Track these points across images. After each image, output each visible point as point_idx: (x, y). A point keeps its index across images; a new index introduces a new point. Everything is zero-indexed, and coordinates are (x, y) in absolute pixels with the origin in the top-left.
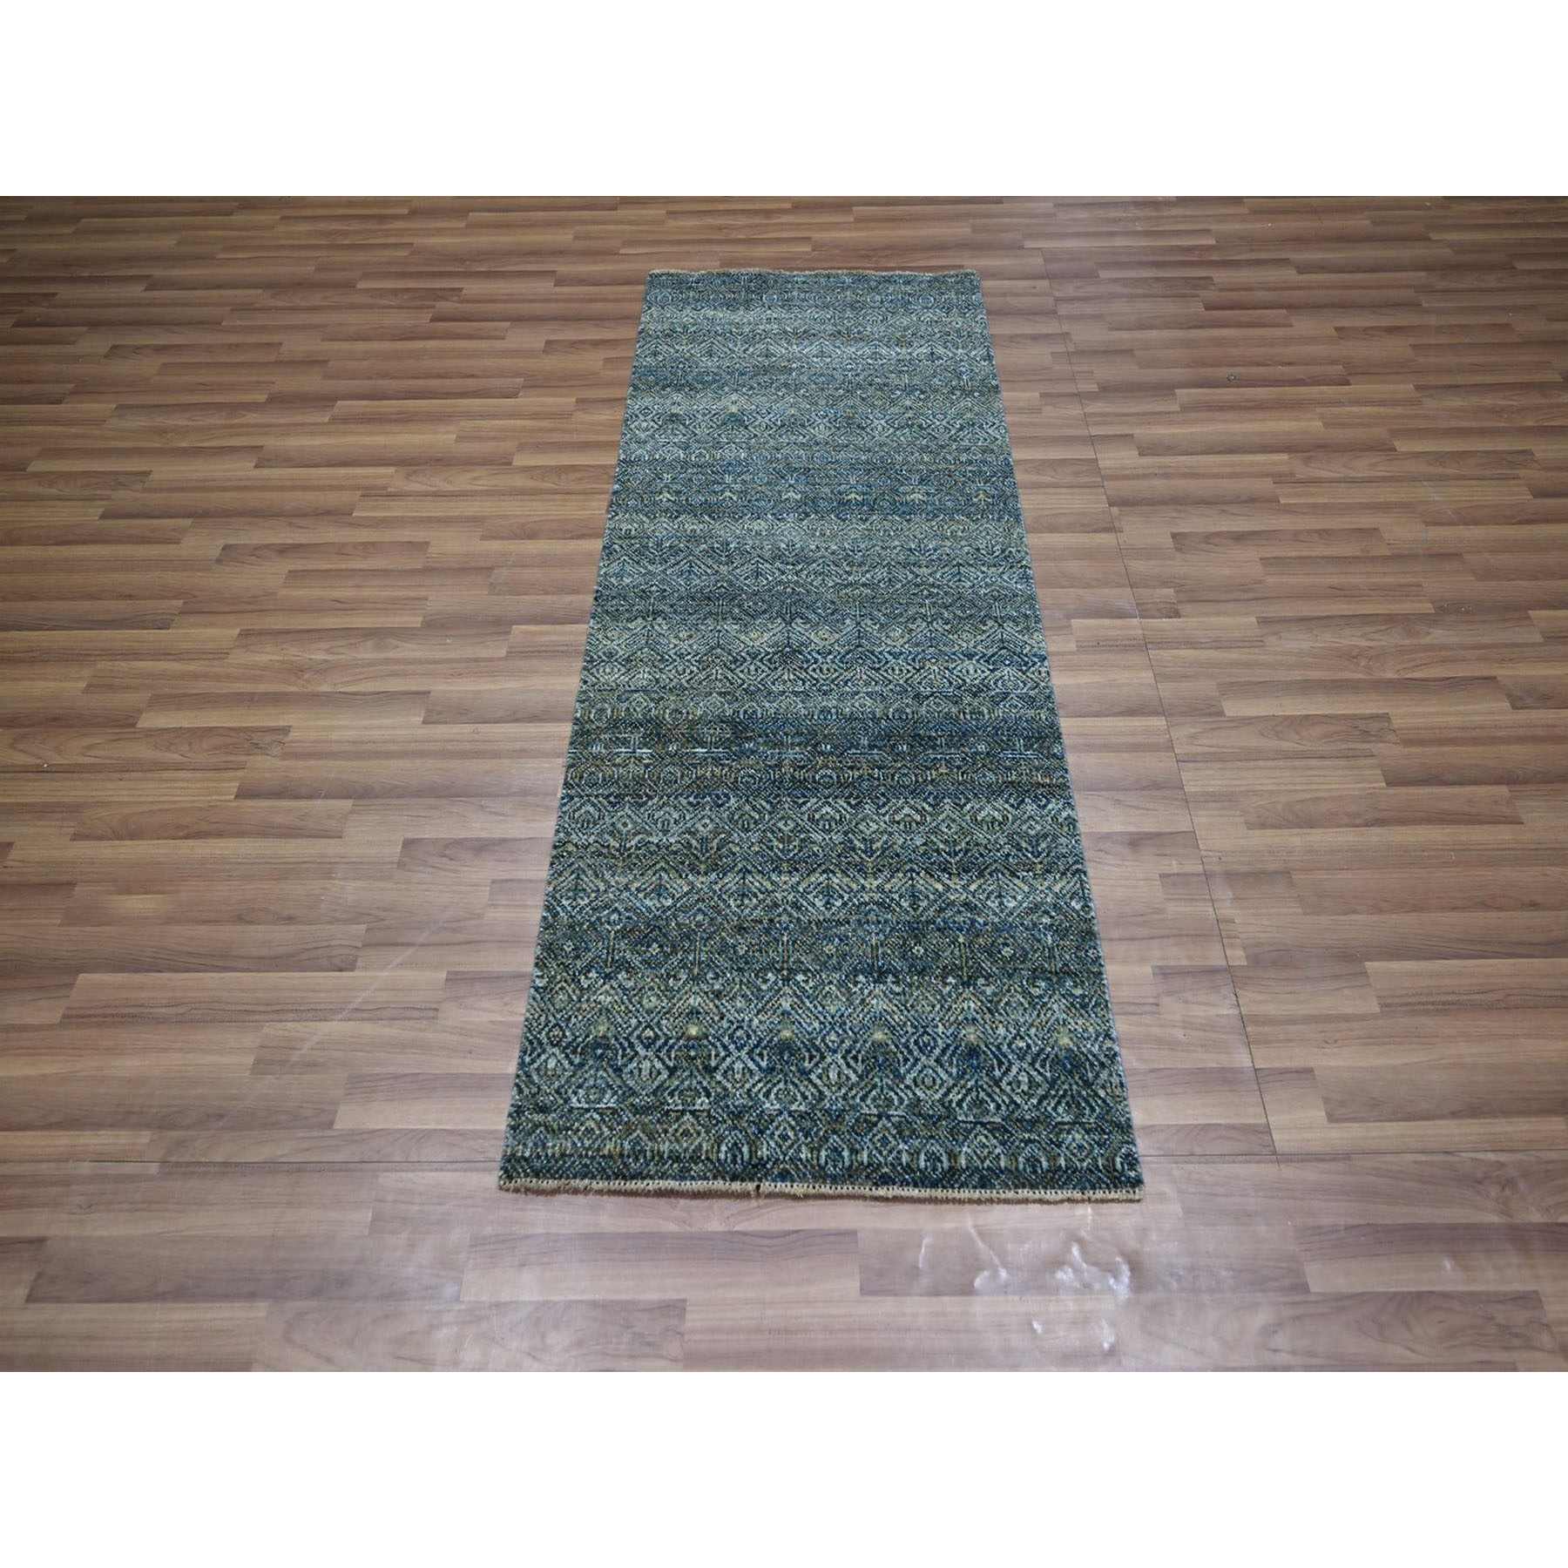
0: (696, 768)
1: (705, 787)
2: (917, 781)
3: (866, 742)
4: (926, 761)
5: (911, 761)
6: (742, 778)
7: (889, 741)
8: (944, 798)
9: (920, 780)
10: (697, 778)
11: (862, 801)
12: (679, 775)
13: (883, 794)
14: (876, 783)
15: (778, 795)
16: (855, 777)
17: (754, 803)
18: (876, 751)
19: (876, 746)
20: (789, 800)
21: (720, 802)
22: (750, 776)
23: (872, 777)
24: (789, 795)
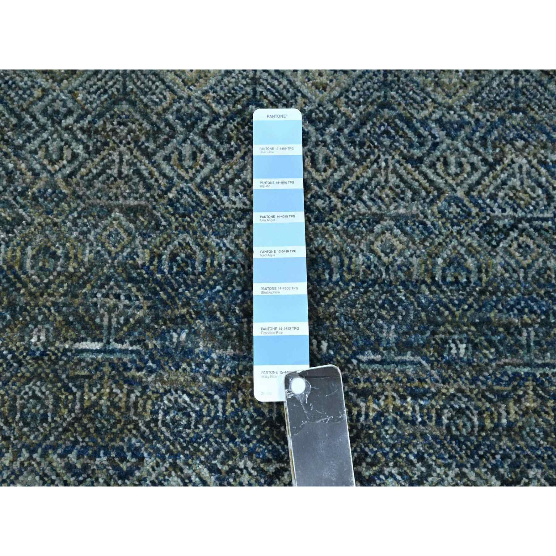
0: (80, 387)
1: (97, 430)
2: (482, 428)
3: (392, 336)
4: (498, 381)
5: (473, 381)
6: (166, 413)
7: (433, 333)
8: (529, 467)
9: (488, 424)
10: (85, 411)
11: (381, 472)
12: (50, 402)
13: (420, 457)
14: (409, 430)
15: (230, 455)
16: (372, 414)
17: (187, 471)
18: (408, 357)
19: (409, 346)
20: (249, 464)
21: (124, 466)
22: (180, 409)
23: (401, 415)
24: (250, 454)
